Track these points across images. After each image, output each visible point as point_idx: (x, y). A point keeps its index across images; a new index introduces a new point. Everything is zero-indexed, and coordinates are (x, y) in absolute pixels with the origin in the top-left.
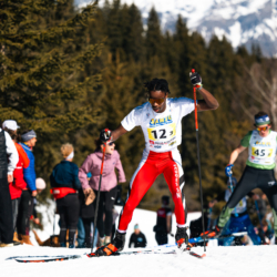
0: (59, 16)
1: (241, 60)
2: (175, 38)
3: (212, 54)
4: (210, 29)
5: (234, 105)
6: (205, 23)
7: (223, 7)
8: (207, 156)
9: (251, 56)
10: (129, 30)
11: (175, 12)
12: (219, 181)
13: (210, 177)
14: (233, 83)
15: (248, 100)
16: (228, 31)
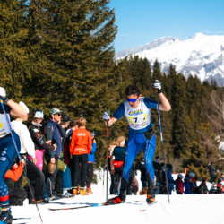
0: (105, 66)
1: (205, 89)
2: (169, 77)
3: (189, 85)
4: (188, 72)
5: (202, 114)
6: (185, 68)
7: (195, 59)
8: (187, 142)
9: (211, 86)
10: (143, 72)
11: (169, 62)
12: (194, 156)
13: (189, 153)
14: (201, 102)
15: (210, 111)
16: (198, 73)
